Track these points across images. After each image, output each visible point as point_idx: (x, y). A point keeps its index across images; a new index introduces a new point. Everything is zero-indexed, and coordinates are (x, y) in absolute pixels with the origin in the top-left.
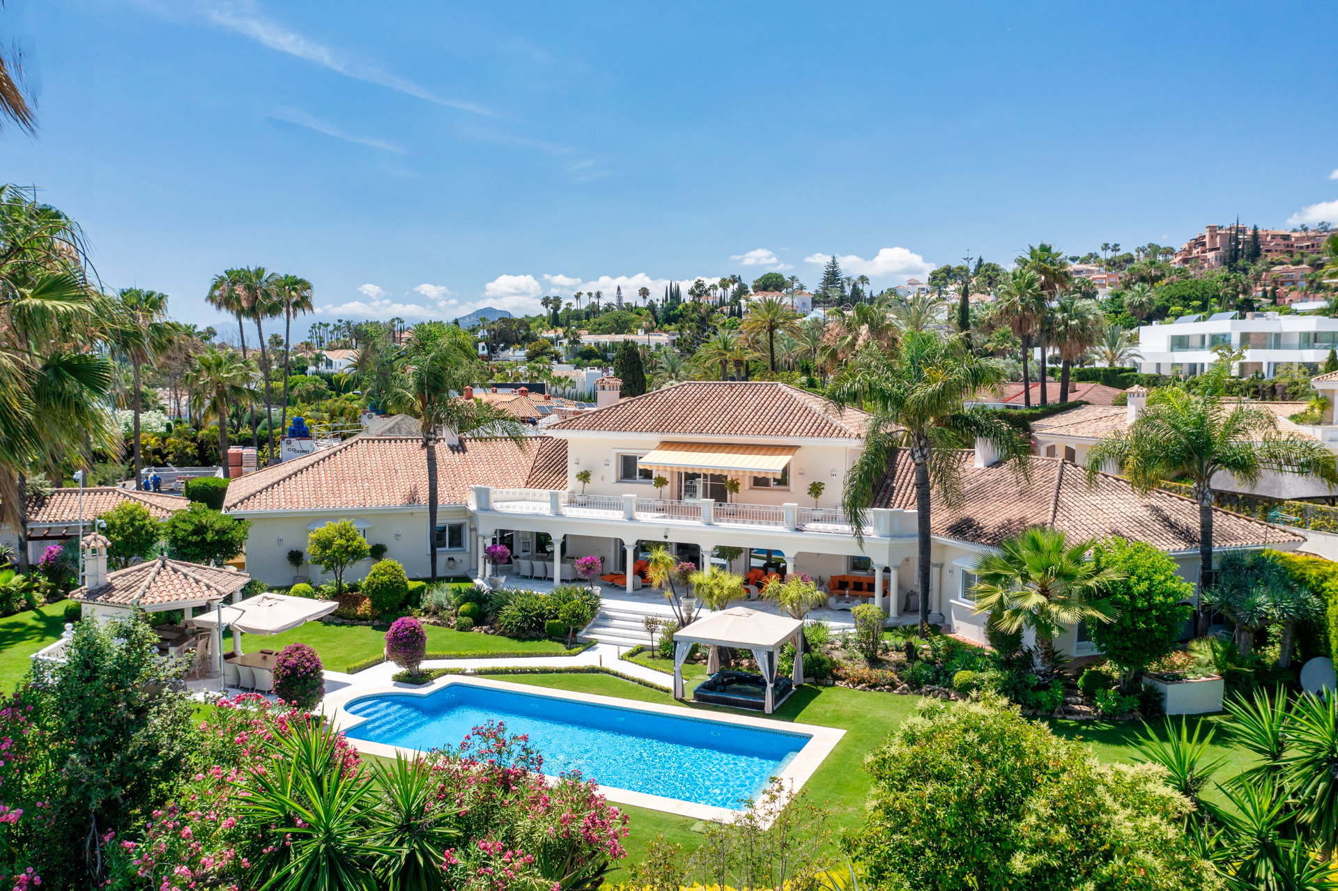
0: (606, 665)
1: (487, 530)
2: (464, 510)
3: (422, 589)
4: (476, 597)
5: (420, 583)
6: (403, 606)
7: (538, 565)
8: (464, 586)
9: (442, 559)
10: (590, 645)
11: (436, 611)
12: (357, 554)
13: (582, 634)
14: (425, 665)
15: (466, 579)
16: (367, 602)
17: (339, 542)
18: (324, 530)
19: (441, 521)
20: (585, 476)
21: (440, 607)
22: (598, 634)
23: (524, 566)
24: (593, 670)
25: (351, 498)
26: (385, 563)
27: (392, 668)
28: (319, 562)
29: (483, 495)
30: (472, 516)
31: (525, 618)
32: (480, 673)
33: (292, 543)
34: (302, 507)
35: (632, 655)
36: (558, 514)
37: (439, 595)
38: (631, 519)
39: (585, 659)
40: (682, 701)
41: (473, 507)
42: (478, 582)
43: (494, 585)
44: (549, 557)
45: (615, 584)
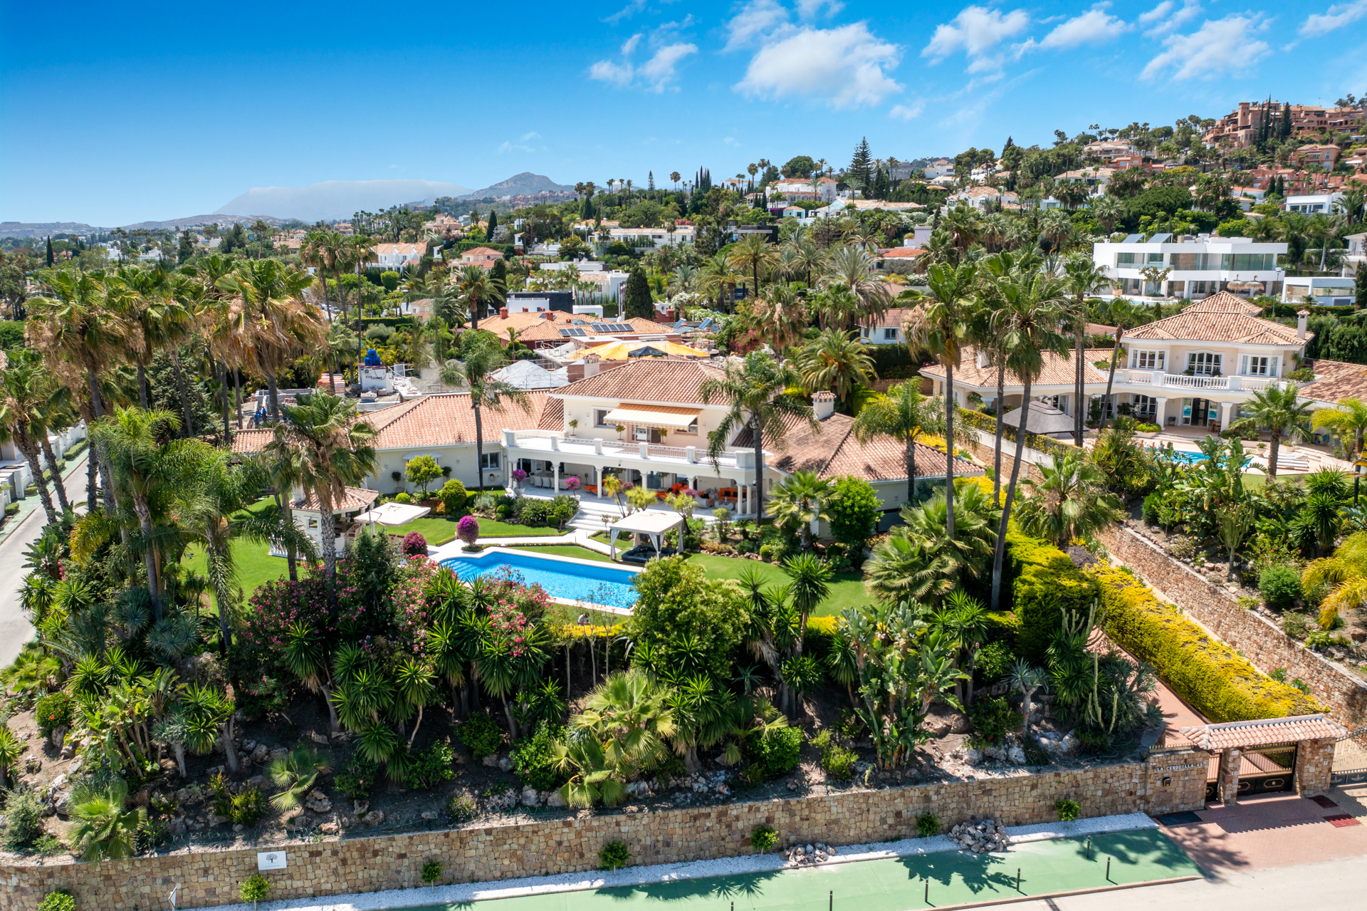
0: (579, 542)
1: (513, 458)
2: (499, 445)
3: (474, 496)
4: (508, 502)
5: (473, 493)
6: (464, 506)
7: (546, 479)
8: (500, 493)
9: (486, 475)
10: (572, 530)
11: (484, 509)
12: (435, 475)
13: (569, 524)
14: (478, 542)
15: (501, 488)
16: (442, 505)
17: (424, 469)
18: (414, 461)
19: (484, 452)
20: (574, 423)
21: (486, 508)
22: (577, 523)
23: (537, 480)
24: (571, 544)
25: (429, 439)
26: (452, 481)
27: (461, 544)
28: (413, 480)
29: (510, 437)
30: (504, 449)
31: (535, 515)
32: (509, 546)
33: (396, 468)
34: (400, 445)
35: (595, 536)
36: (557, 450)
37: (486, 499)
38: (600, 454)
39: (568, 538)
40: (615, 561)
41: (504, 444)
42: (508, 490)
43: (518, 494)
44: (552, 475)
45: (591, 491)
